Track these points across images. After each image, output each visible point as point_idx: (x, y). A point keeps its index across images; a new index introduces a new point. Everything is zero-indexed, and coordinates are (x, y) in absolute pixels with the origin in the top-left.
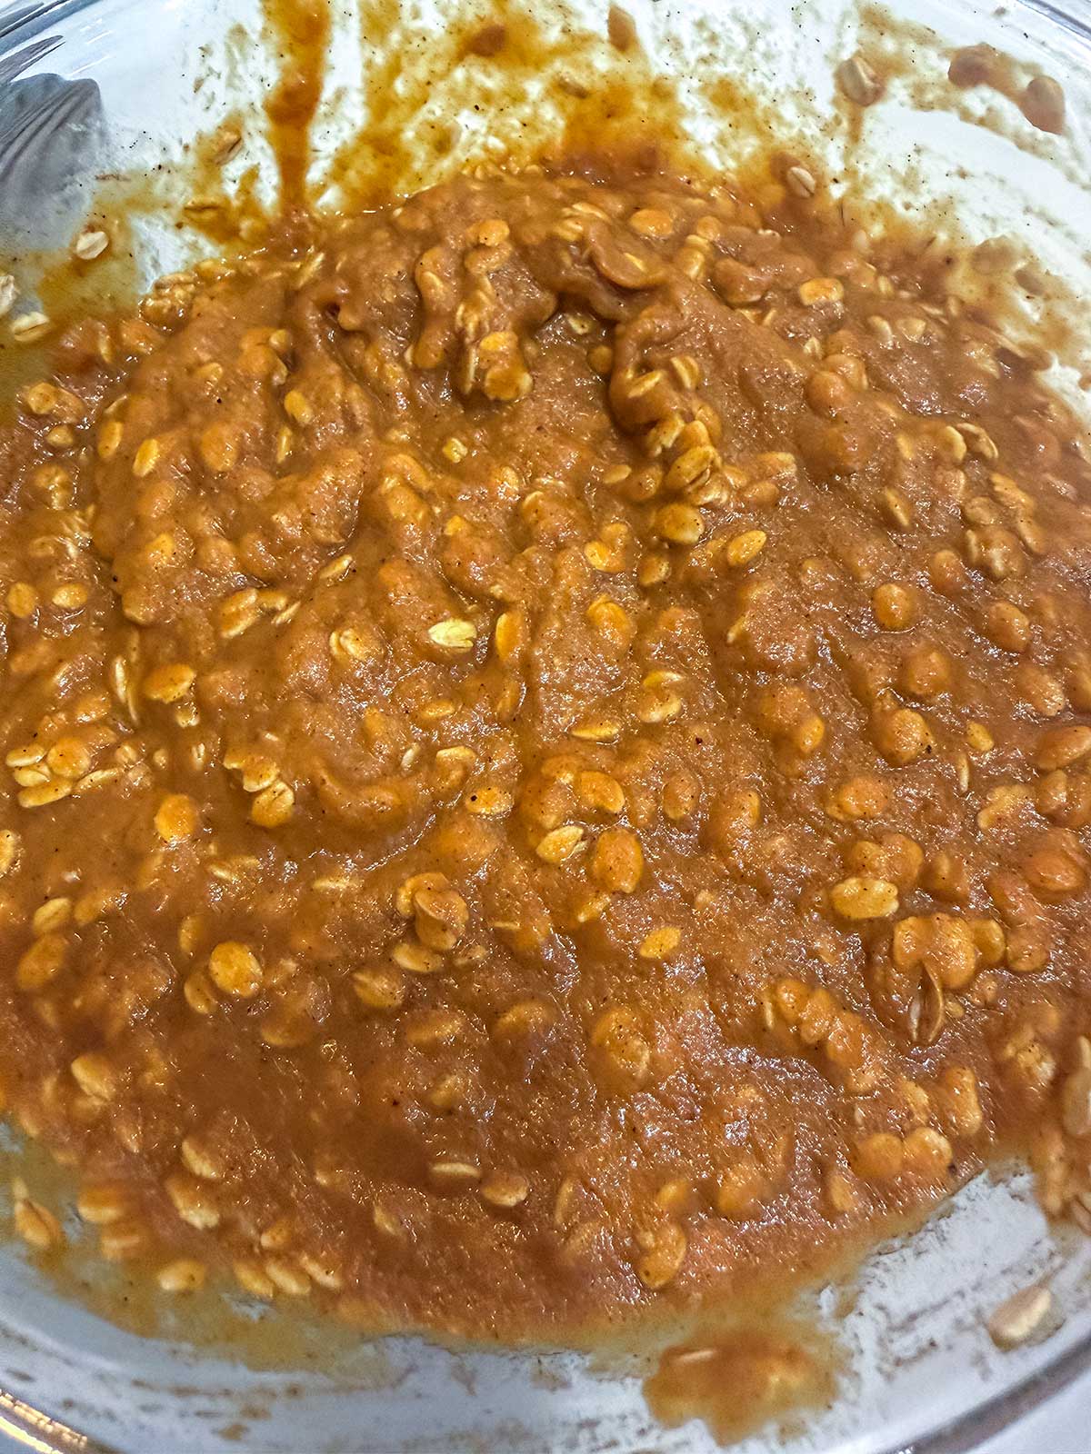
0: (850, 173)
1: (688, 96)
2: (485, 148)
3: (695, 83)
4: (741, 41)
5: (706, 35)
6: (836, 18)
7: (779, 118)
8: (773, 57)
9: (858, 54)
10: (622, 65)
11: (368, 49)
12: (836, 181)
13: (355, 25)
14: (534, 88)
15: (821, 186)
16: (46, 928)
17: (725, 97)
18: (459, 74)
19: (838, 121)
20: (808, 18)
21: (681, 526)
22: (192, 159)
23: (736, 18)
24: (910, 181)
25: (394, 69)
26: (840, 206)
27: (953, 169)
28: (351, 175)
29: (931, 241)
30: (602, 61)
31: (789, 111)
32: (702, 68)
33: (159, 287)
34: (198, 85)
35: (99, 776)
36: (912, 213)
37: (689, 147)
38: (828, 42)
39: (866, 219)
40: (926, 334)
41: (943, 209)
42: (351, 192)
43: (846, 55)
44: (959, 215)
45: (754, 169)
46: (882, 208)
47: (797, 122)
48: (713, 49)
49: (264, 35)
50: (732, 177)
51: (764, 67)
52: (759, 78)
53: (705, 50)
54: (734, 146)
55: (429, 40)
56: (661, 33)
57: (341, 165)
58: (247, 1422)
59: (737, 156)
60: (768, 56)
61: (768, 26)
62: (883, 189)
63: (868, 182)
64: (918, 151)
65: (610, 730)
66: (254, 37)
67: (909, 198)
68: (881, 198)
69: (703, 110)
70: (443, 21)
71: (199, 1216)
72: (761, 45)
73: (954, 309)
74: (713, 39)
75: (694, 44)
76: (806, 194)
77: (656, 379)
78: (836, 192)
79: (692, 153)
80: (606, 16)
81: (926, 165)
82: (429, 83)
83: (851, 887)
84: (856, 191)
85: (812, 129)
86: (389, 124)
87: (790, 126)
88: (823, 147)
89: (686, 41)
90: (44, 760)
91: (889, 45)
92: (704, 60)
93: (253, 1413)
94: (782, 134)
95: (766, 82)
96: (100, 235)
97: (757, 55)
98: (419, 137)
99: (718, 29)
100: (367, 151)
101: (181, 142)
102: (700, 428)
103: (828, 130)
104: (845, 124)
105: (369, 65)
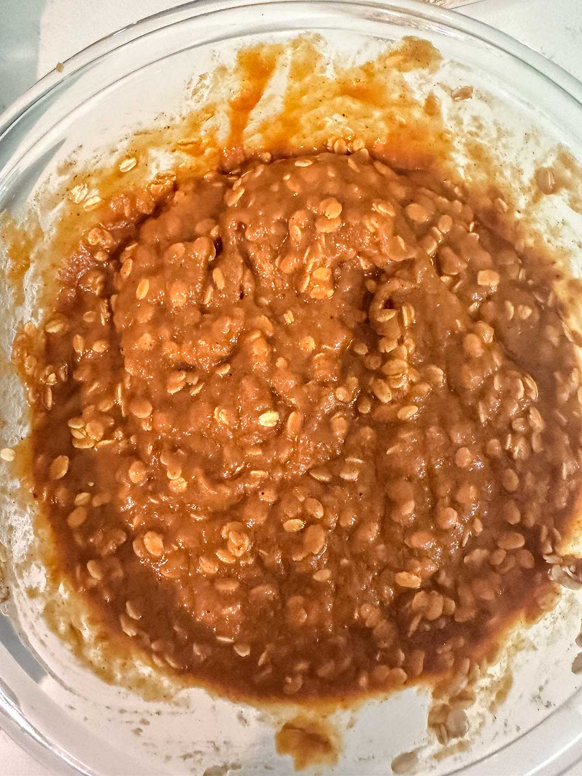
0: (526, 212)
1: (458, 144)
2: (343, 130)
3: (463, 140)
4: (494, 134)
5: (476, 124)
6: (547, 149)
7: (501, 173)
8: (508, 148)
9: (551, 169)
10: (427, 119)
11: (292, 81)
12: (519, 212)
13: (287, 70)
14: (377, 114)
15: (510, 211)
16: (81, 503)
17: (476, 153)
18: (339, 99)
19: (530, 189)
20: (532, 142)
21: (383, 393)
22: (185, 122)
23: (495, 123)
24: (555, 232)
25: (303, 92)
26: (518, 223)
27: (577, 240)
28: (269, 131)
29: (554, 263)
30: (417, 114)
31: (508, 173)
32: (469, 136)
33: (158, 177)
34: (195, 92)
35: (107, 442)
36: (550, 245)
37: (449, 164)
38: (539, 155)
39: (527, 235)
40: (531, 316)
41: (566, 254)
42: (266, 138)
43: (545, 166)
44: (571, 260)
45: (481, 187)
46: (536, 235)
47: (510, 179)
48: (478, 131)
49: (236, 71)
50: (467, 185)
51: (501, 149)
52: (498, 152)
53: (474, 129)
54: (474, 173)
55: (326, 83)
56: (453, 113)
57: (264, 127)
58: (142, 727)
59: (473, 177)
60: (505, 146)
61: (509, 134)
62: (541, 227)
63: (534, 220)
64: (563, 223)
65: (325, 478)
66: (230, 71)
67: (552, 238)
68: (538, 230)
69: (463, 152)
70: (336, 76)
71: (131, 632)
72: (504, 140)
73: (550, 303)
74: (480, 127)
75: (468, 124)
76: (502, 212)
77: (391, 315)
78: (518, 216)
79: (452, 168)
80: (426, 97)
81: (565, 231)
82: (321, 101)
83: (404, 575)
84: (527, 221)
85: (516, 185)
86: (295, 113)
87: (506, 178)
88: (519, 195)
89: (465, 122)
90: (84, 428)
91: (568, 174)
92: (471, 133)
93: (144, 722)
94: (499, 179)
95: (500, 156)
96: (133, 160)
97: (500, 144)
98: (309, 120)
99: (483, 123)
100: (280, 124)
101: (180, 115)
102: (404, 350)
103: (524, 190)
104: (533, 192)
105: (289, 88)
